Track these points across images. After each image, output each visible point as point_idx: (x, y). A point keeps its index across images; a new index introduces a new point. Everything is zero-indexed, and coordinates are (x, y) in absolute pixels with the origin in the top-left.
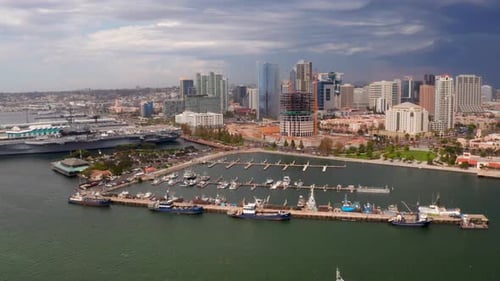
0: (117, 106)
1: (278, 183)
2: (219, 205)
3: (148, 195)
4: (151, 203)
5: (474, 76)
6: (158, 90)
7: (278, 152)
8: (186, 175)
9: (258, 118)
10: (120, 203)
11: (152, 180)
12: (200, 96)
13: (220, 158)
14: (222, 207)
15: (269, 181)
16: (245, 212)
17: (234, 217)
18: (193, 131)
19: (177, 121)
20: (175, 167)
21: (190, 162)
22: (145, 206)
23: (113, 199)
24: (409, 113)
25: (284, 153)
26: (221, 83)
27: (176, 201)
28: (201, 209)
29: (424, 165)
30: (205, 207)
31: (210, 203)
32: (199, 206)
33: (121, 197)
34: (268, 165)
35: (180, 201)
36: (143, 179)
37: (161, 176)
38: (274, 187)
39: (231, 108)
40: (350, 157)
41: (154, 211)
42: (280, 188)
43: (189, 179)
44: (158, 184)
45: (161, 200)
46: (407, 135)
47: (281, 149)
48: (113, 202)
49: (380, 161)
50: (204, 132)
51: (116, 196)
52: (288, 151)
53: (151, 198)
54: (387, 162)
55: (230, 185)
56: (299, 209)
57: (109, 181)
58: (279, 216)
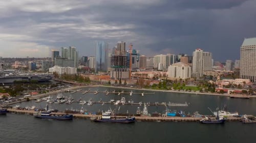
0: (16, 65)
1: (118, 102)
2: (84, 113)
3: (33, 107)
4: (35, 113)
5: (208, 53)
6: (39, 59)
7: (112, 87)
8: (58, 97)
9: (96, 71)
10: (14, 112)
11: (36, 100)
12: (63, 59)
13: (78, 89)
14: (86, 115)
15: (112, 101)
16: (103, 117)
17: (96, 121)
18: (60, 76)
19: (50, 71)
20: (50, 93)
21: (60, 91)
22: (32, 114)
23: (8, 110)
24: (181, 68)
25: (116, 87)
26: (75, 53)
27: (53, 111)
28: (71, 116)
29: (198, 92)
30: (74, 115)
31: (77, 113)
32: (70, 114)
33: (15, 108)
34: (108, 93)
35: (56, 111)
36: (30, 99)
37: (41, 98)
38: (117, 103)
39: (80, 67)
40: (154, 89)
41: (37, 117)
42: (120, 104)
43: (60, 99)
44: (39, 102)
45: (42, 110)
46: (181, 79)
47: (113, 85)
48: (8, 112)
49: (172, 91)
50: (66, 76)
51: (11, 108)
52: (117, 86)
53: (35, 110)
54: (177, 91)
55: (87, 103)
56: (139, 115)
57: (7, 99)
58: (127, 119)
